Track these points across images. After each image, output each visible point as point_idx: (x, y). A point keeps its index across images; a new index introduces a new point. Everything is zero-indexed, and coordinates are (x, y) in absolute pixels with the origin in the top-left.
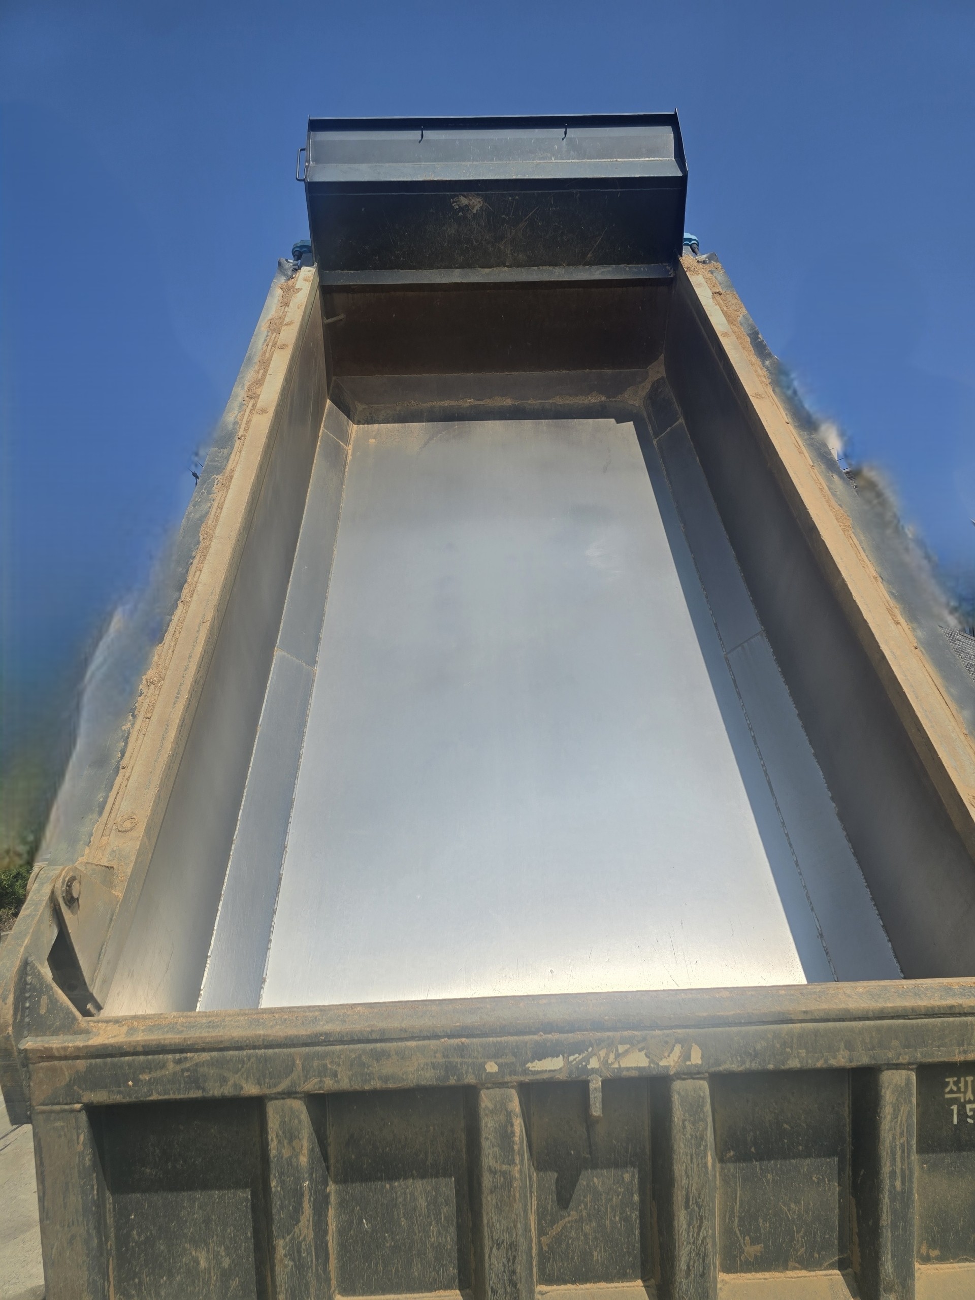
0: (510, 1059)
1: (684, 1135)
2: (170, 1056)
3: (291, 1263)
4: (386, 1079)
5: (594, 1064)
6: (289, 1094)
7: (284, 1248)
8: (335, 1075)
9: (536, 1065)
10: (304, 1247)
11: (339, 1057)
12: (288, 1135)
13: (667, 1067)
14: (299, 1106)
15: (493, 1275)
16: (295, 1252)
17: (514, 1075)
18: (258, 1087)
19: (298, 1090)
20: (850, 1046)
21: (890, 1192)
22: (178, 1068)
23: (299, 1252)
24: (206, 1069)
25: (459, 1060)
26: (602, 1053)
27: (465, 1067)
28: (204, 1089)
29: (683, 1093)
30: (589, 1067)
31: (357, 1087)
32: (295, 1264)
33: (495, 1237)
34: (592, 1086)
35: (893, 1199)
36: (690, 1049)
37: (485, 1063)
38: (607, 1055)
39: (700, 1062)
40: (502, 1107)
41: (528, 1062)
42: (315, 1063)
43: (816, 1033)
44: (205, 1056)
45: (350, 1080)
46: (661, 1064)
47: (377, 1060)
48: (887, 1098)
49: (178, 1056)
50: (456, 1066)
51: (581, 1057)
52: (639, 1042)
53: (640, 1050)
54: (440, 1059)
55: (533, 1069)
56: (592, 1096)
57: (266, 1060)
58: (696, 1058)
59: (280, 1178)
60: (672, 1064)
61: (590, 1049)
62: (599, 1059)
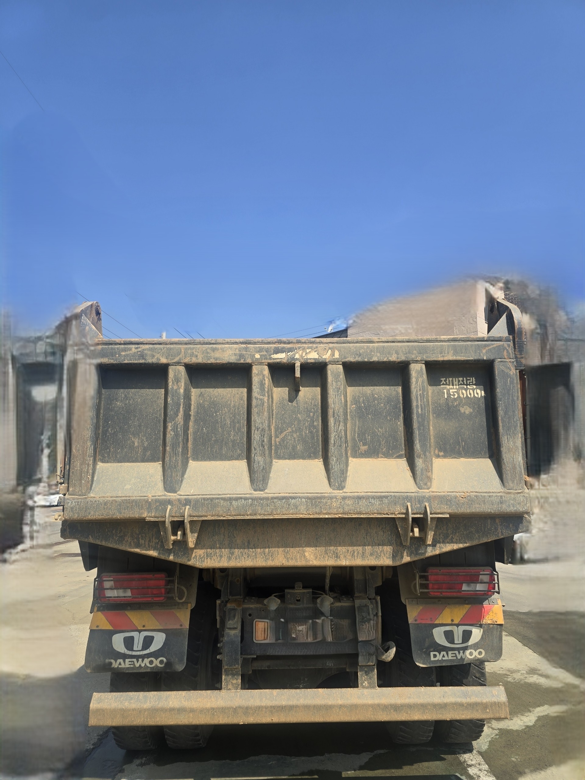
0: (265, 353)
1: (333, 387)
2: (134, 346)
3: (173, 433)
4: (216, 359)
5: (297, 356)
6: (178, 363)
7: (171, 427)
8: (197, 356)
9: (275, 356)
10: (179, 427)
11: (199, 349)
12: (176, 380)
13: (325, 359)
14: (182, 369)
15: (255, 442)
16: (175, 429)
17: (266, 359)
18: (166, 359)
19: (182, 362)
20: (397, 353)
21: (416, 414)
22: (136, 351)
23: (177, 429)
24: (147, 352)
25: (245, 353)
26: (301, 352)
27: (247, 356)
28: (145, 360)
29: (332, 370)
30: (295, 357)
31: (205, 361)
32: (175, 433)
33: (256, 426)
34: (296, 365)
35: (418, 417)
36: (334, 352)
37: (255, 354)
38: (302, 353)
39: (338, 357)
40: (261, 373)
41: (272, 355)
42: (189, 351)
43: (383, 347)
44: (147, 346)
45: (203, 359)
46: (323, 357)
47: (213, 351)
48: (413, 375)
49: (136, 346)
50: (244, 355)
51: (292, 353)
52: (314, 348)
53: (315, 352)
54: (237, 352)
55: (274, 357)
56: (296, 369)
57: (170, 349)
58: (337, 355)
59: (172, 397)
60: (328, 357)
61: (296, 350)
62: (299, 355)
